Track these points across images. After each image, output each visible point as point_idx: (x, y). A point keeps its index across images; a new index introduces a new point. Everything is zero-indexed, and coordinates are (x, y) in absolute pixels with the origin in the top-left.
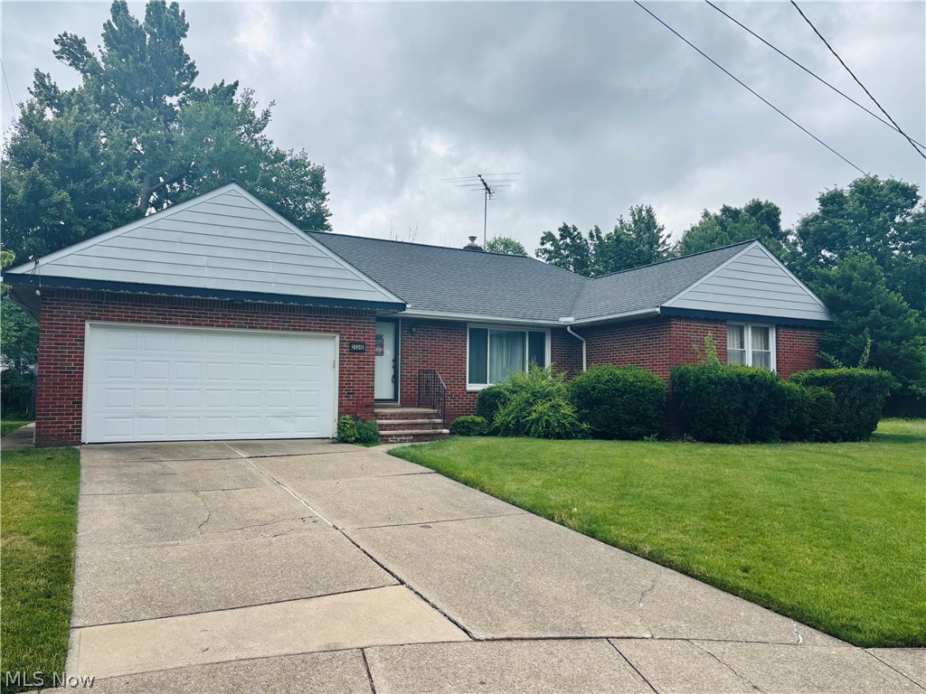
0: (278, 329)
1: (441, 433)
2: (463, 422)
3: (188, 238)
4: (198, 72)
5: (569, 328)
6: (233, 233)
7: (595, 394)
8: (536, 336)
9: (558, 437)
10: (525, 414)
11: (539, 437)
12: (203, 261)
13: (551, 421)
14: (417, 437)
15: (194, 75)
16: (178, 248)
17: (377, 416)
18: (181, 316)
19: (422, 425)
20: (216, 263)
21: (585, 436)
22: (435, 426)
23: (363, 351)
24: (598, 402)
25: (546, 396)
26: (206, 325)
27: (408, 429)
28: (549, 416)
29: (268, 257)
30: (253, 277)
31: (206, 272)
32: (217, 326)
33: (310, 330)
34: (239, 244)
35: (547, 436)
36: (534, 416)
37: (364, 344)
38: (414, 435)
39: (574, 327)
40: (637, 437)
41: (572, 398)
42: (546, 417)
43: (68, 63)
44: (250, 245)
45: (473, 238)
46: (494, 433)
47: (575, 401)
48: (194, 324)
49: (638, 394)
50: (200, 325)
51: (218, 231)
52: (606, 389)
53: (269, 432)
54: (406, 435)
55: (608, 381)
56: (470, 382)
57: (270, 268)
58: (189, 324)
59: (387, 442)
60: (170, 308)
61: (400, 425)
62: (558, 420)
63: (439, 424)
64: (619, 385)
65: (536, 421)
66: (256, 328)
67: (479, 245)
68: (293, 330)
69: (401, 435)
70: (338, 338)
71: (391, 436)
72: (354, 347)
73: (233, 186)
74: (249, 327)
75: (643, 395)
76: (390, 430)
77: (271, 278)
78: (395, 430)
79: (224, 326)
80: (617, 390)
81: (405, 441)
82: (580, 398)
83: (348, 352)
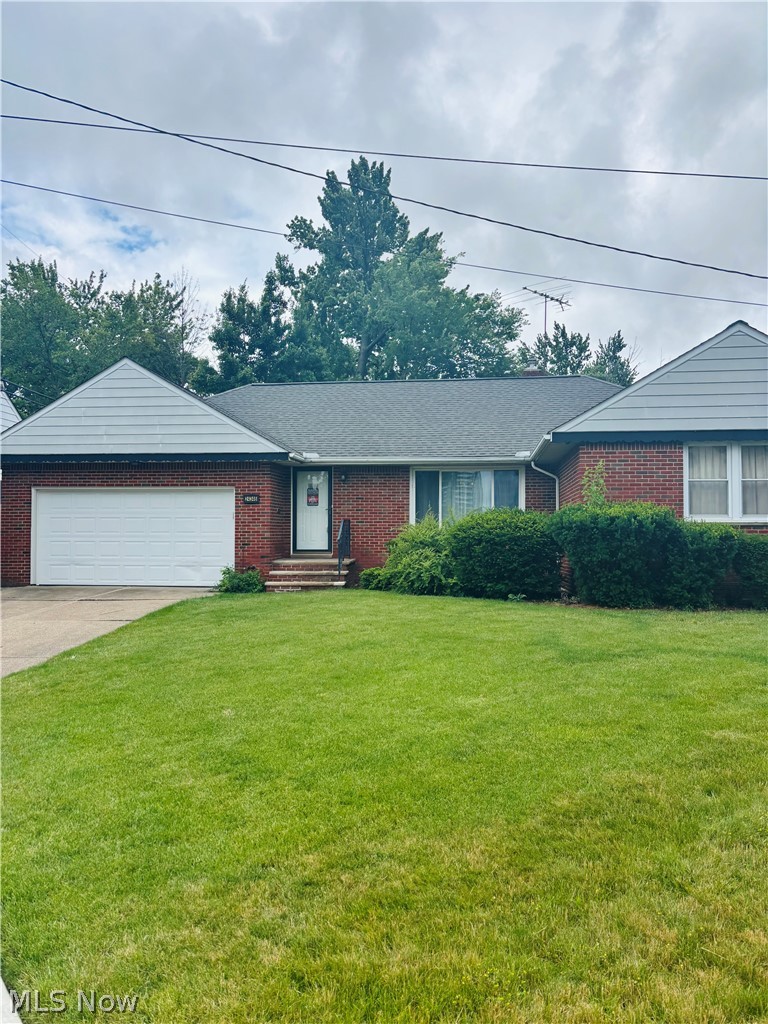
0: (177, 485)
1: (334, 586)
3: (90, 412)
4: (409, 221)
5: (533, 465)
6: (125, 402)
12: (101, 431)
14: (307, 589)
15: (406, 225)
16: (84, 422)
17: (277, 567)
20: (113, 431)
23: (257, 503)
26: (117, 485)
29: (155, 421)
30: (143, 440)
31: (105, 440)
32: (126, 485)
33: (205, 485)
34: (131, 412)
37: (258, 496)
38: (303, 587)
43: (298, 243)
44: (140, 412)
48: (107, 485)
51: (113, 403)
53: (177, 580)
54: (293, 586)
57: (158, 430)
58: (103, 485)
61: (295, 576)
63: (342, 576)
66: (158, 485)
68: (190, 485)
69: (288, 586)
70: (233, 492)
71: (277, 587)
72: (247, 499)
73: (126, 361)
77: (158, 439)
78: (290, 580)
79: (132, 485)
83: (242, 504)
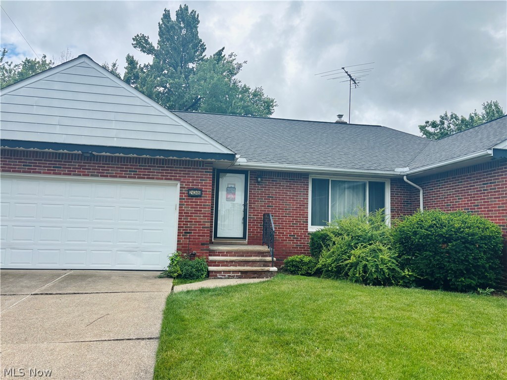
0: (126, 177)
1: (268, 271)
2: (293, 261)
4: (206, 48)
5: (405, 178)
7: (416, 239)
8: (376, 187)
9: (377, 283)
10: (345, 257)
11: (356, 281)
12: (55, 121)
13: (369, 266)
14: (245, 274)
15: (204, 49)
16: (35, 110)
17: (212, 253)
18: (44, 167)
19: (253, 263)
20: (67, 122)
21: (407, 283)
22: (266, 264)
23: (200, 196)
24: (420, 248)
25: (369, 240)
27: (239, 265)
28: (368, 261)
29: (111, 116)
30: (99, 133)
31: (58, 130)
33: (153, 178)
35: (365, 281)
36: (353, 259)
37: (201, 190)
38: (242, 272)
39: (409, 177)
40: (466, 289)
41: (395, 243)
42: (364, 262)
43: (140, 50)
45: (340, 116)
46: (318, 273)
47: (398, 245)
48: (54, 174)
49: (467, 241)
50: (60, 174)
51: (69, 96)
52: (429, 235)
53: (118, 264)
54: (234, 272)
55: (431, 226)
56: (312, 224)
57: (113, 125)
58: (50, 173)
59: (216, 277)
60: (35, 160)
61: (232, 262)
62: (377, 265)
63: (269, 262)
64: (444, 231)
65: (355, 265)
67: (345, 121)
68: (138, 178)
69: (229, 272)
70: (179, 186)
71: (220, 272)
72: (191, 193)
73: (84, 59)
74: (101, 176)
75: (472, 243)
76: (222, 266)
77: (113, 133)
78: (227, 266)
79: (80, 175)
80: (441, 236)
81: (233, 277)
82: (402, 243)
83: (187, 197)
